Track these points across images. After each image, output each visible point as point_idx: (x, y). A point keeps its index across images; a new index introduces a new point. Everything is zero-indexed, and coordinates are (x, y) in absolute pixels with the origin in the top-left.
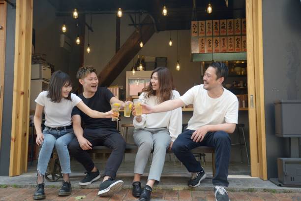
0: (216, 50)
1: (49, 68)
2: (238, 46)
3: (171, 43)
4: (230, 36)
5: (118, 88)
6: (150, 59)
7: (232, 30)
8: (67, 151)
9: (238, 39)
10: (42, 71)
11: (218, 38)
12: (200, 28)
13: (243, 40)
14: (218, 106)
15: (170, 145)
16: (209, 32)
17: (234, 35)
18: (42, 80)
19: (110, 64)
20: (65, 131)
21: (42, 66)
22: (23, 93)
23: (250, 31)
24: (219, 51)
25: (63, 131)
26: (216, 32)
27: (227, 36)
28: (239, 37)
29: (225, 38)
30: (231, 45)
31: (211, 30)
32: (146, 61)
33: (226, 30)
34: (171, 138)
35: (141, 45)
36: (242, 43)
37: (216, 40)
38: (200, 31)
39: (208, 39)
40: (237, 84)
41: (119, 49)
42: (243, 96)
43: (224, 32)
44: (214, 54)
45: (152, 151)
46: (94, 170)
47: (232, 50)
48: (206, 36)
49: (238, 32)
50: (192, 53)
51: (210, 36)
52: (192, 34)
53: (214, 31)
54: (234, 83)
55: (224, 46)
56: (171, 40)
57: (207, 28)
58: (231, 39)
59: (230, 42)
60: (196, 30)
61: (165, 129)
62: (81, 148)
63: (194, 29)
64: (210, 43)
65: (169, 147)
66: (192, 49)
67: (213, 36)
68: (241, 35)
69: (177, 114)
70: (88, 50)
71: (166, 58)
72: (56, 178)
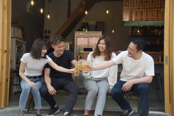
0: (141, 19)
1: (20, 29)
2: (157, 16)
3: (107, 12)
4: (152, 8)
5: (69, 44)
6: (92, 23)
7: (154, 4)
8: (39, 94)
9: (158, 10)
10: (16, 32)
11: (143, 10)
12: (130, 3)
13: (161, 12)
14: (139, 65)
15: (109, 91)
16: (136, 6)
17: (155, 8)
18: (16, 39)
19: (63, 26)
20: (38, 79)
21: (15, 29)
22: (6, 51)
23: (167, 10)
24: (143, 19)
25: (36, 79)
26: (142, 5)
27: (149, 8)
28: (159, 9)
29: (148, 10)
30: (152, 15)
31: (138, 4)
32: (89, 24)
33: (149, 4)
34: (110, 85)
35: (86, 13)
36: (160, 14)
37: (141, 12)
38: (130, 5)
39: (135, 10)
40: (155, 42)
41: (70, 15)
42: (160, 53)
43: (148, 5)
44: (140, 22)
45: (97, 95)
46: (56, 106)
47: (153, 19)
48: (134, 8)
49: (158, 5)
50: (124, 20)
51: (137, 9)
52: (124, 7)
53: (140, 4)
54: (153, 41)
55: (147, 16)
56: (108, 9)
57: (135, 3)
58: (152, 11)
59: (152, 13)
60: (127, 4)
61: (105, 79)
62: (49, 93)
63: (126, 3)
64: (136, 14)
65: (108, 92)
66: (124, 18)
67: (139, 9)
68: (160, 8)
69: (114, 69)
70: (49, 17)
71: (104, 22)
72: (30, 112)
